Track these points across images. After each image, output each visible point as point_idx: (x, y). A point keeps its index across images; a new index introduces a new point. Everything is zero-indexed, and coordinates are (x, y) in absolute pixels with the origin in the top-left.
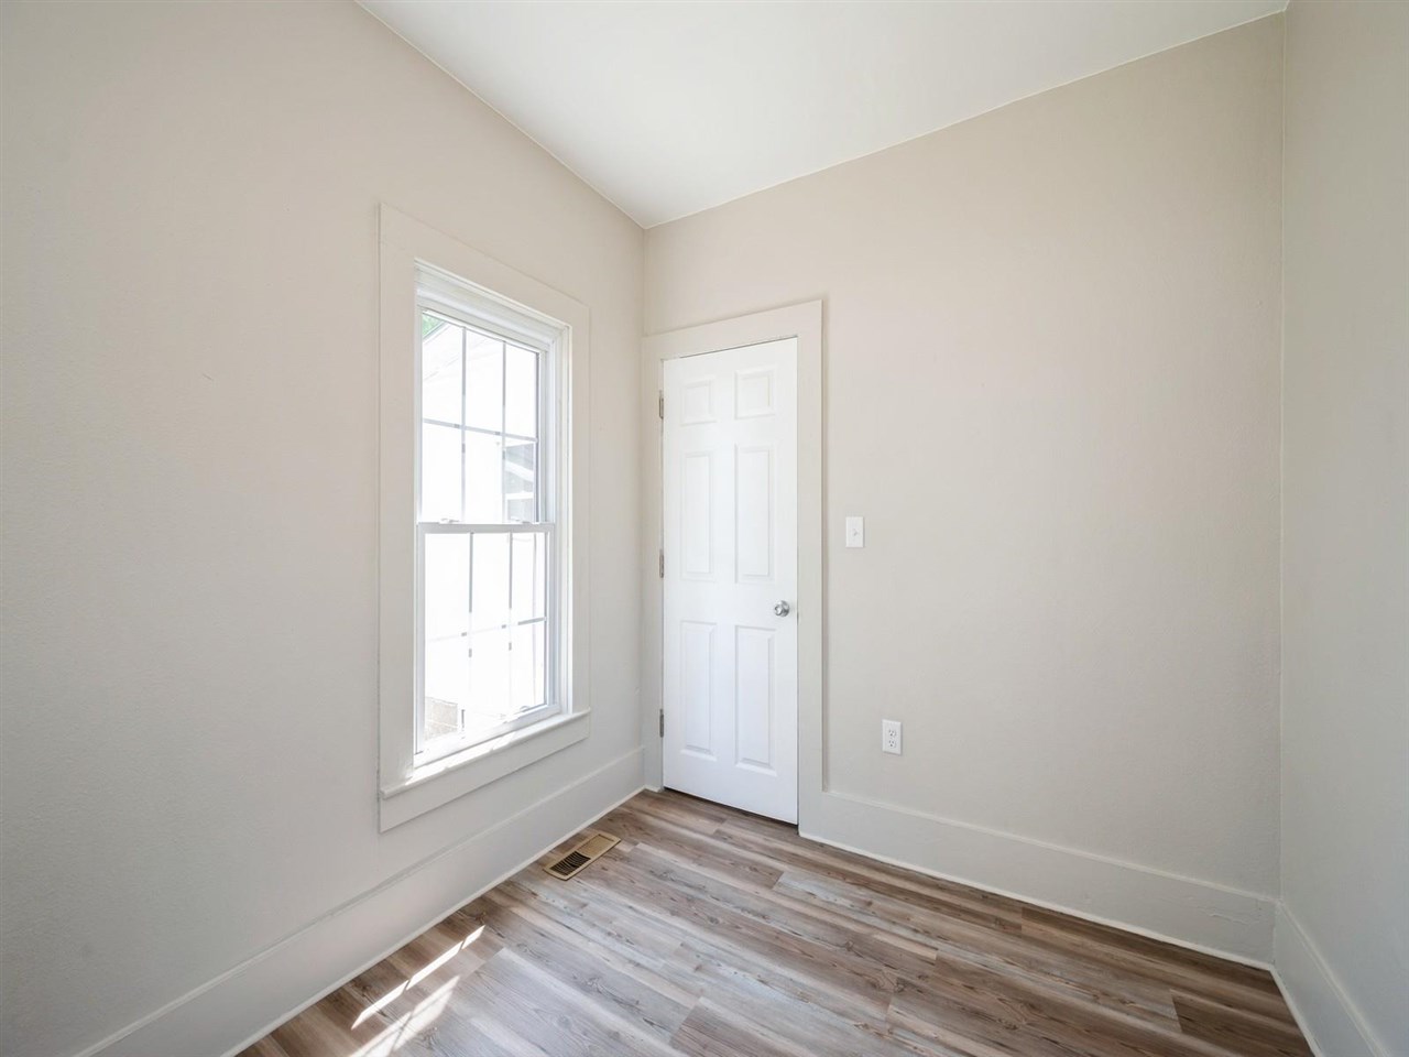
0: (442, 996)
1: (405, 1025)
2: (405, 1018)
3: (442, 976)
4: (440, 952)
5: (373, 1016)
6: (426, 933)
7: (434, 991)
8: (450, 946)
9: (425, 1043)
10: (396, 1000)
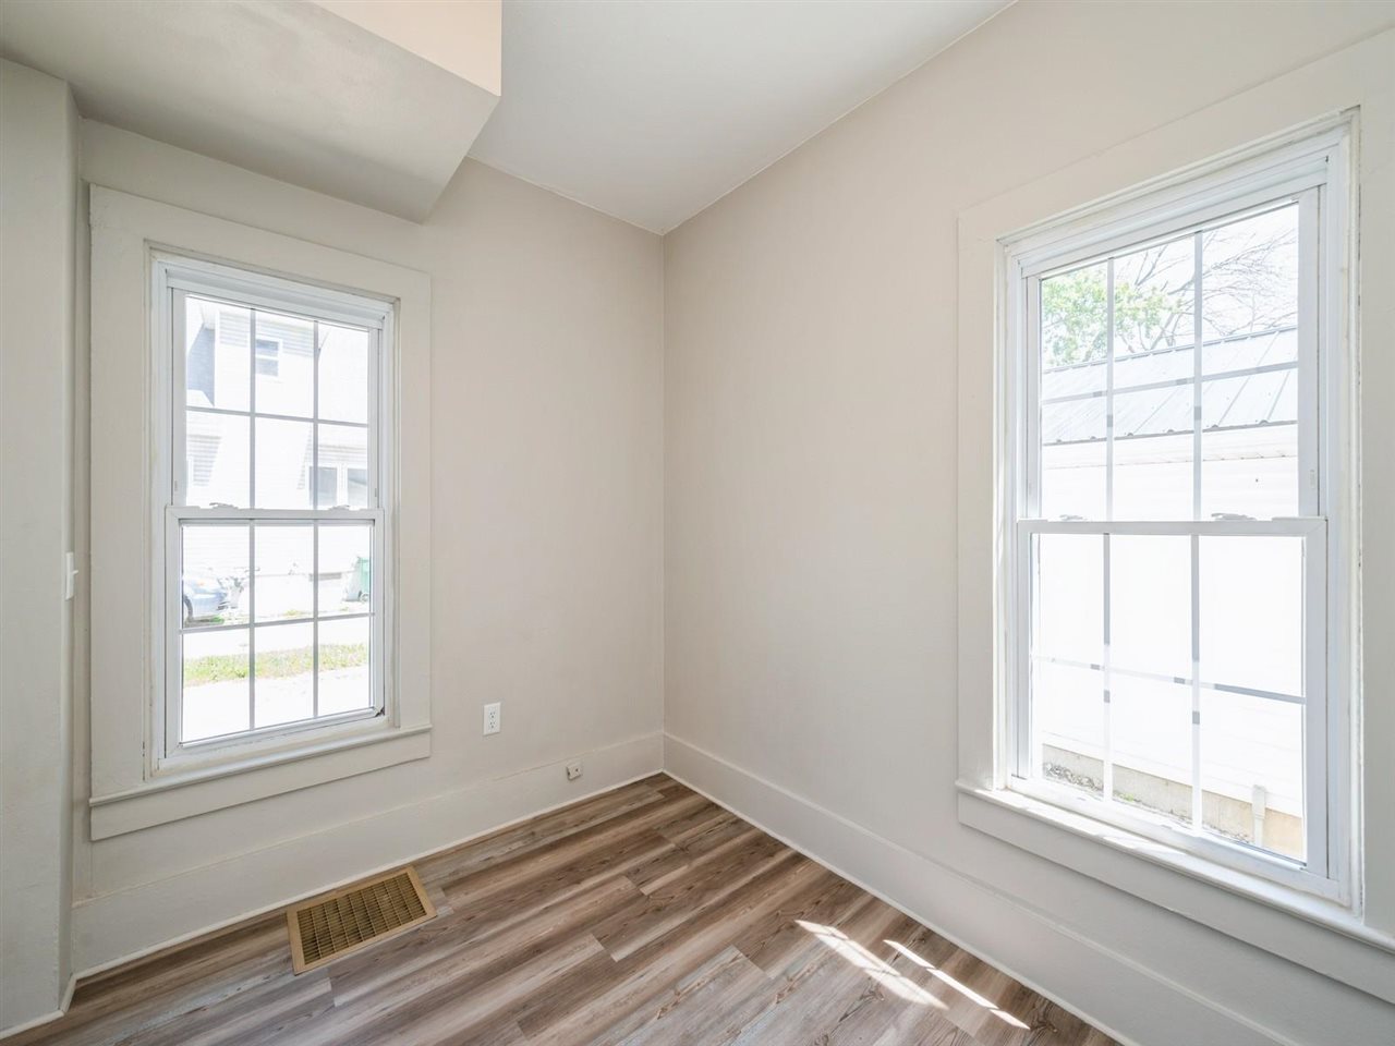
0: (924, 997)
1: (888, 973)
2: (894, 972)
3: (948, 995)
4: (981, 990)
5: (894, 950)
6: (1003, 974)
7: (928, 990)
8: (991, 999)
9: (867, 993)
10: (913, 962)
